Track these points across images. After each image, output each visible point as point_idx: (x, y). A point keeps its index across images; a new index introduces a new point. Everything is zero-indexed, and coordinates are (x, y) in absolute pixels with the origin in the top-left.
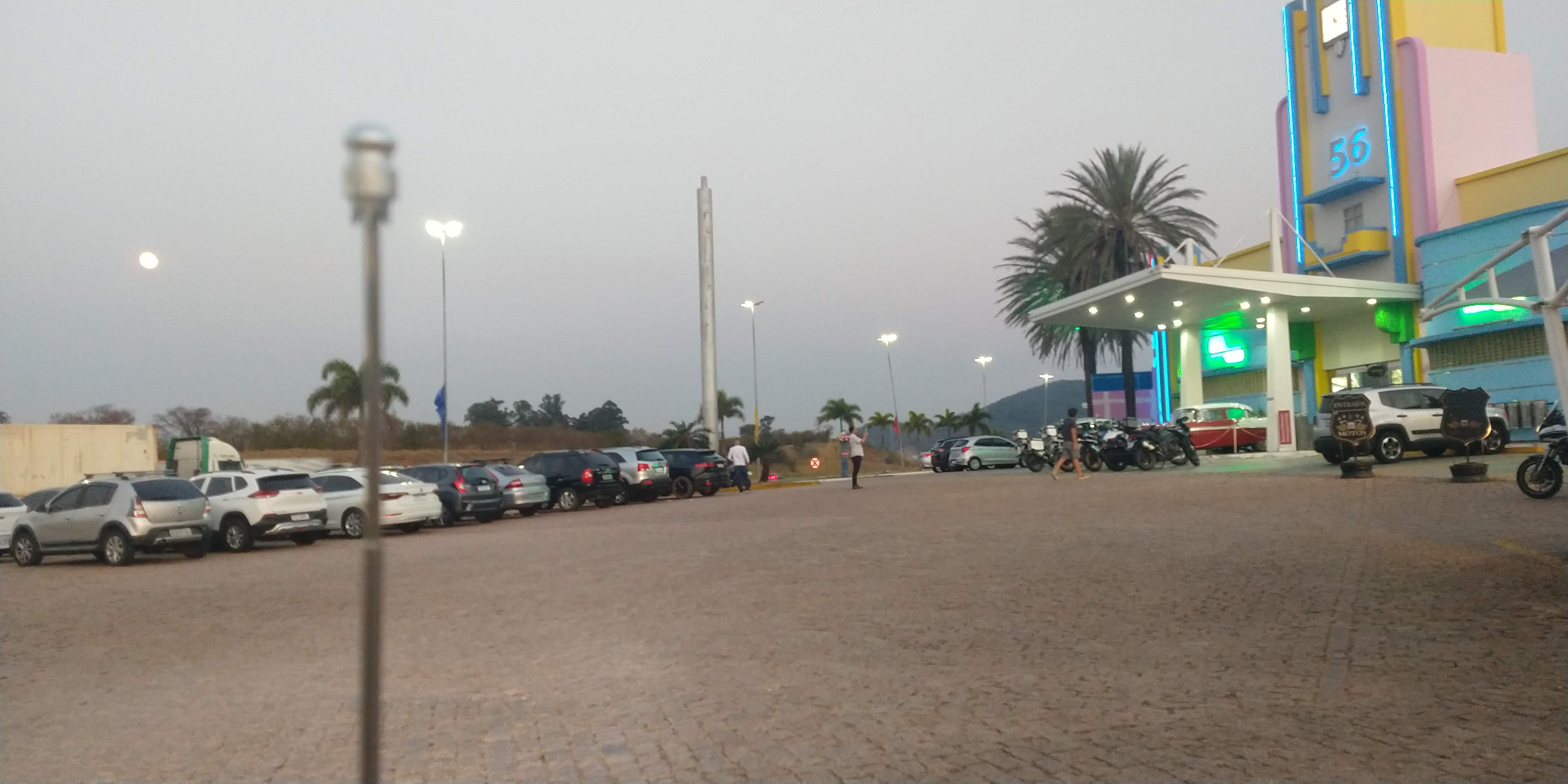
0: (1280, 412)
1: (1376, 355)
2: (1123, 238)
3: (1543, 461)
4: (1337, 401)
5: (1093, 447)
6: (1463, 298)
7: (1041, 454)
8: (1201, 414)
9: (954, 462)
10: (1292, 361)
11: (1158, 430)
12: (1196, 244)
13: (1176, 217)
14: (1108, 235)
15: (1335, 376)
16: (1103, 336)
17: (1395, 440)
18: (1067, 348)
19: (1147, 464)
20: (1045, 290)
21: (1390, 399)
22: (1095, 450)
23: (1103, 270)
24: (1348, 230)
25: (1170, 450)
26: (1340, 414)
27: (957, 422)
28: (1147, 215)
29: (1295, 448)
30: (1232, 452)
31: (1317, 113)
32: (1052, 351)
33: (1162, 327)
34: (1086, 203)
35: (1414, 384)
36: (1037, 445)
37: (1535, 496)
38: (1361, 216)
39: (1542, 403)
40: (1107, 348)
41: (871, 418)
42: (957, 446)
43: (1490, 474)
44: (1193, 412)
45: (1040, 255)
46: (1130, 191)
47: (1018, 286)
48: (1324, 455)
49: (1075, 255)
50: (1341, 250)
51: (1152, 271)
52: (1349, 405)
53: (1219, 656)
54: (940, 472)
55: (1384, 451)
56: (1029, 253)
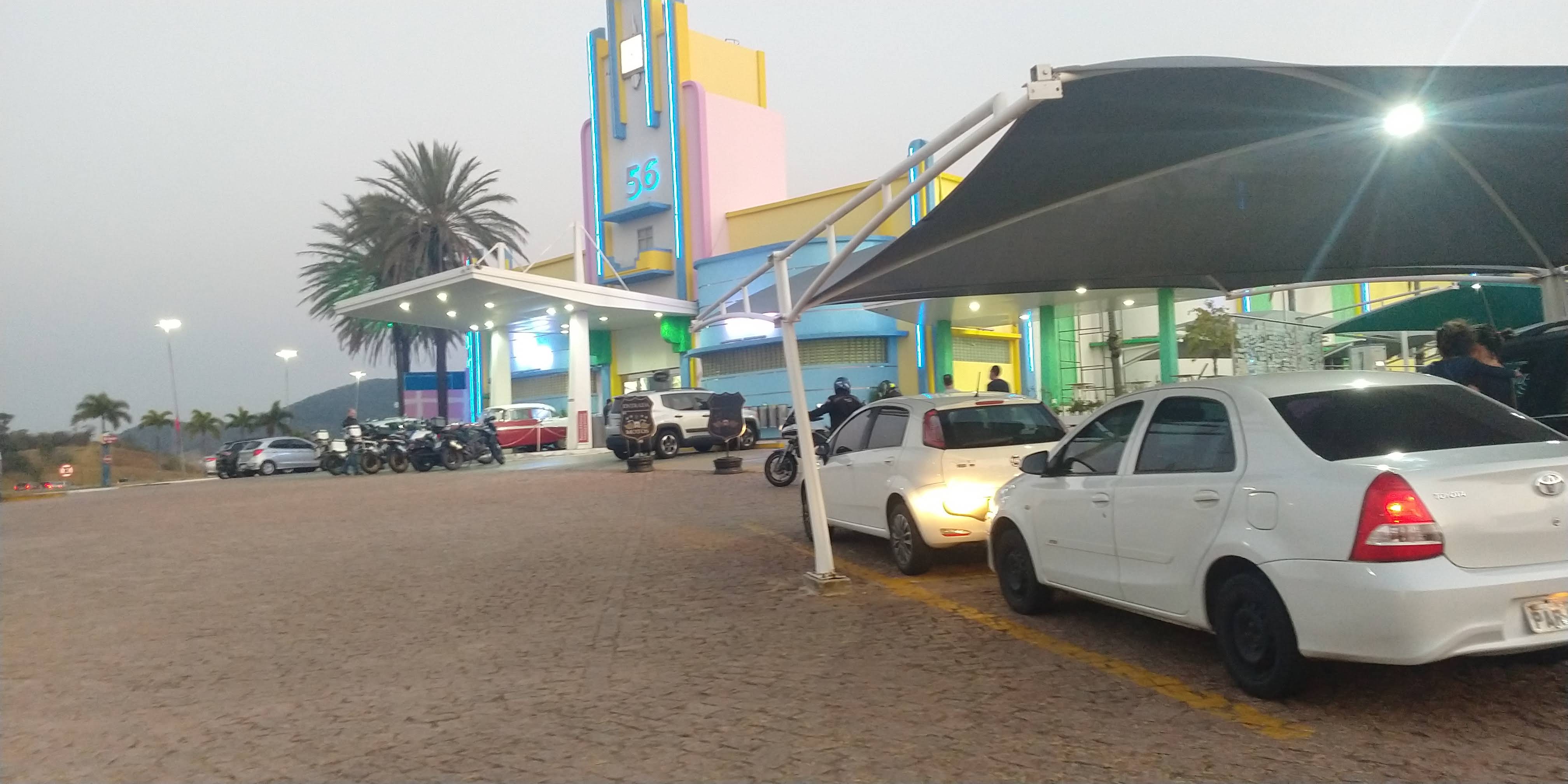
0: (580, 412)
1: (661, 363)
2: (438, 237)
3: (784, 454)
4: (626, 402)
5: (400, 447)
6: (724, 312)
7: (343, 455)
8: (508, 414)
9: (243, 467)
10: (591, 366)
11: (466, 429)
12: (507, 248)
13: (490, 220)
14: (422, 231)
15: (627, 381)
16: (417, 334)
17: (672, 437)
18: (379, 344)
19: (454, 463)
20: (356, 281)
21: (669, 402)
22: (401, 451)
23: (417, 264)
24: (640, 250)
25: (477, 450)
26: (629, 414)
27: (253, 421)
28: (462, 215)
29: (591, 446)
30: (535, 451)
31: (616, 138)
32: (362, 346)
33: (474, 327)
34: (401, 197)
35: (690, 388)
36: (339, 446)
37: (778, 484)
38: (651, 238)
39: (784, 407)
40: (421, 346)
41: (144, 417)
42: (248, 449)
43: (744, 467)
44: (502, 411)
45: (350, 245)
46: (445, 190)
47: (324, 276)
48: (615, 452)
49: (387, 248)
50: (633, 267)
51: (463, 271)
52: (635, 406)
53: (495, 657)
54: (226, 478)
55: (663, 448)
56: (337, 241)
